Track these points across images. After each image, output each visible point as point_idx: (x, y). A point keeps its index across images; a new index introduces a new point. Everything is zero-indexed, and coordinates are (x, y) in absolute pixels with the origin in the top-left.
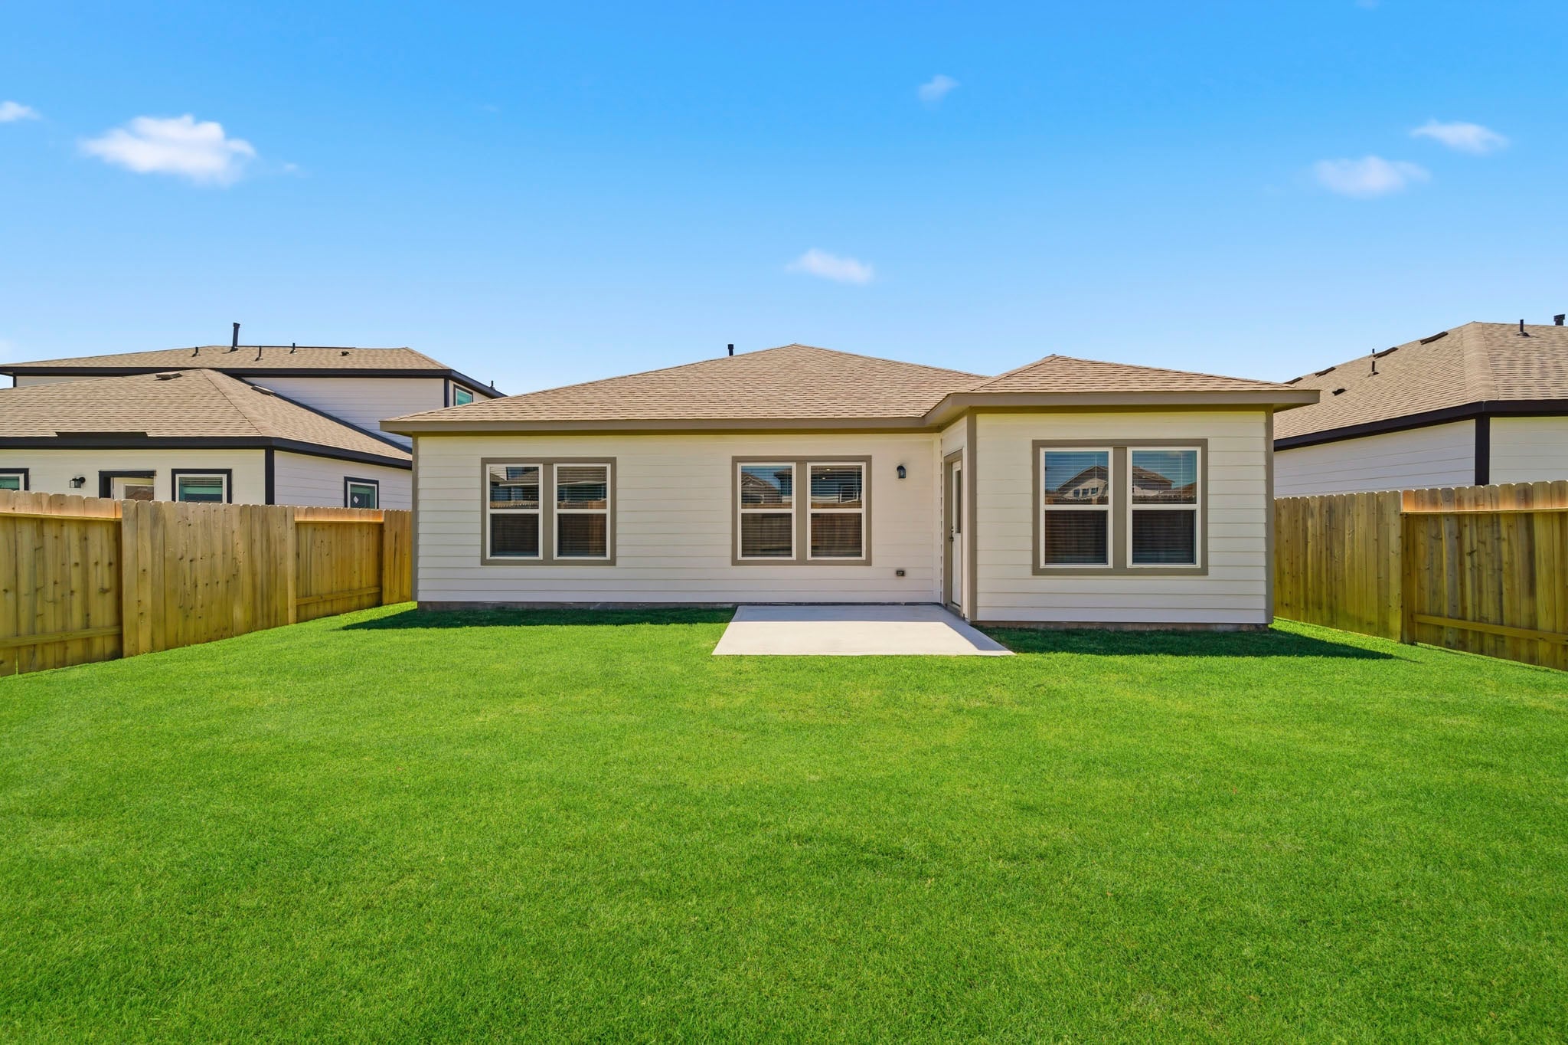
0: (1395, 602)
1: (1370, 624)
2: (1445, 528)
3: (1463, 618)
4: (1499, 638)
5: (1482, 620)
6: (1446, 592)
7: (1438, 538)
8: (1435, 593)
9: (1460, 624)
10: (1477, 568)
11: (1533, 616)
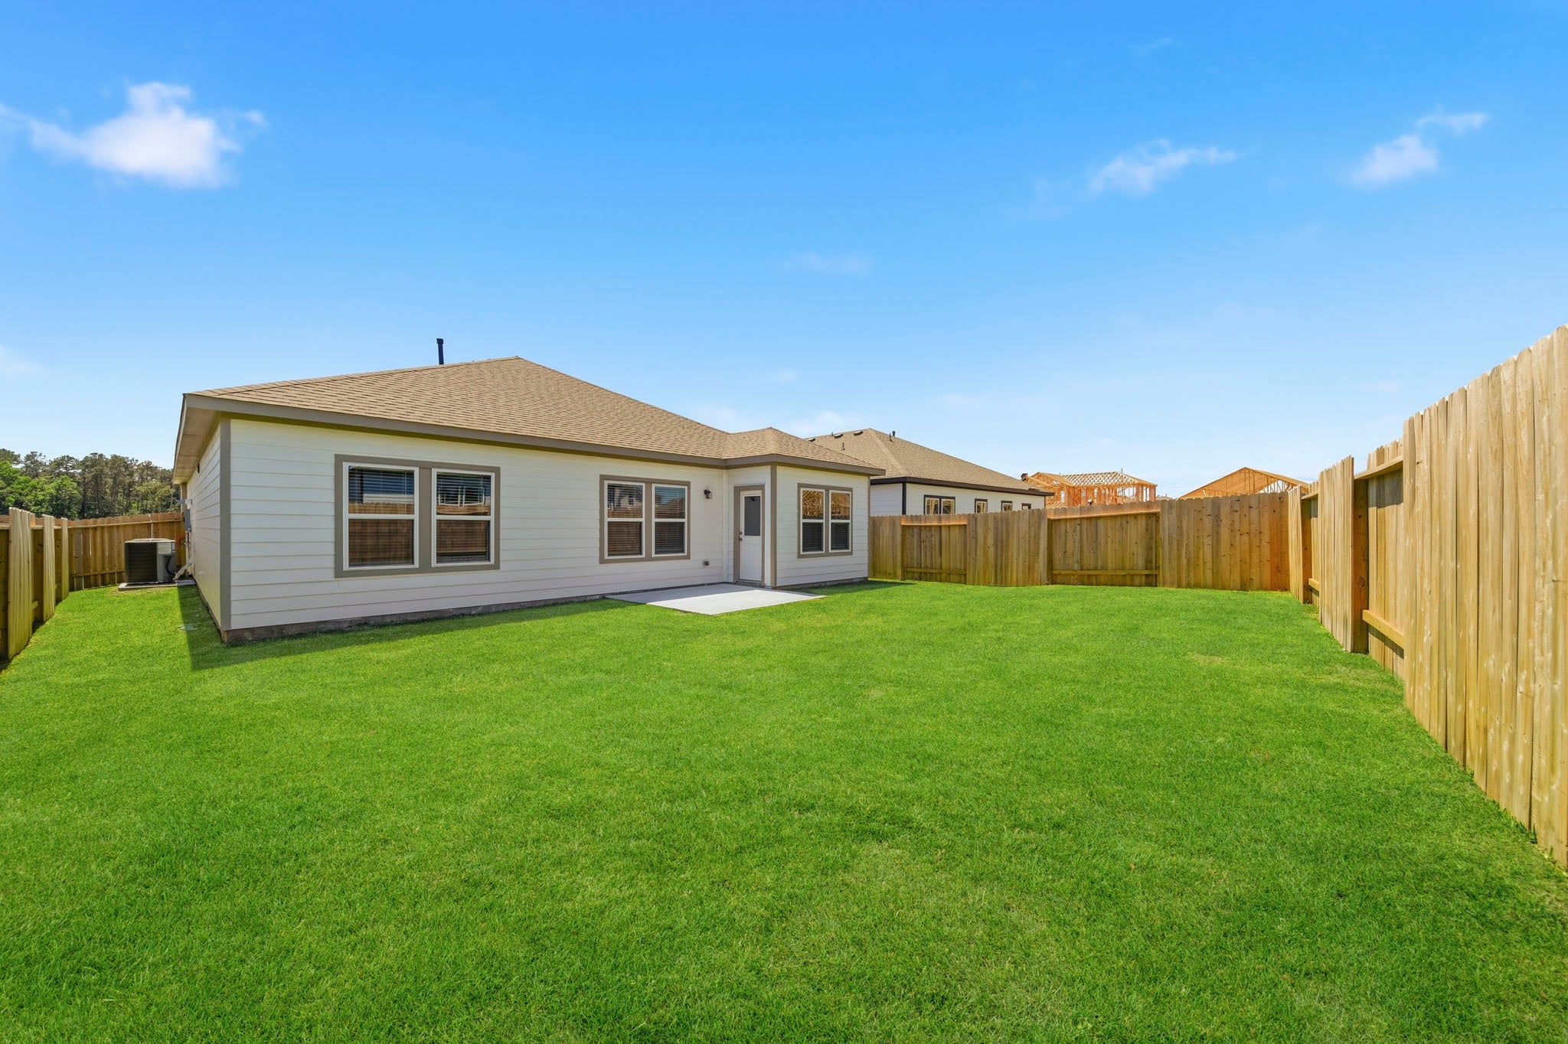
0: (899, 564)
1: (890, 574)
2: (915, 530)
3: (921, 568)
4: (931, 574)
5: (927, 567)
6: (915, 558)
7: (913, 535)
8: (912, 558)
9: (919, 570)
10: (926, 547)
11: (941, 564)
